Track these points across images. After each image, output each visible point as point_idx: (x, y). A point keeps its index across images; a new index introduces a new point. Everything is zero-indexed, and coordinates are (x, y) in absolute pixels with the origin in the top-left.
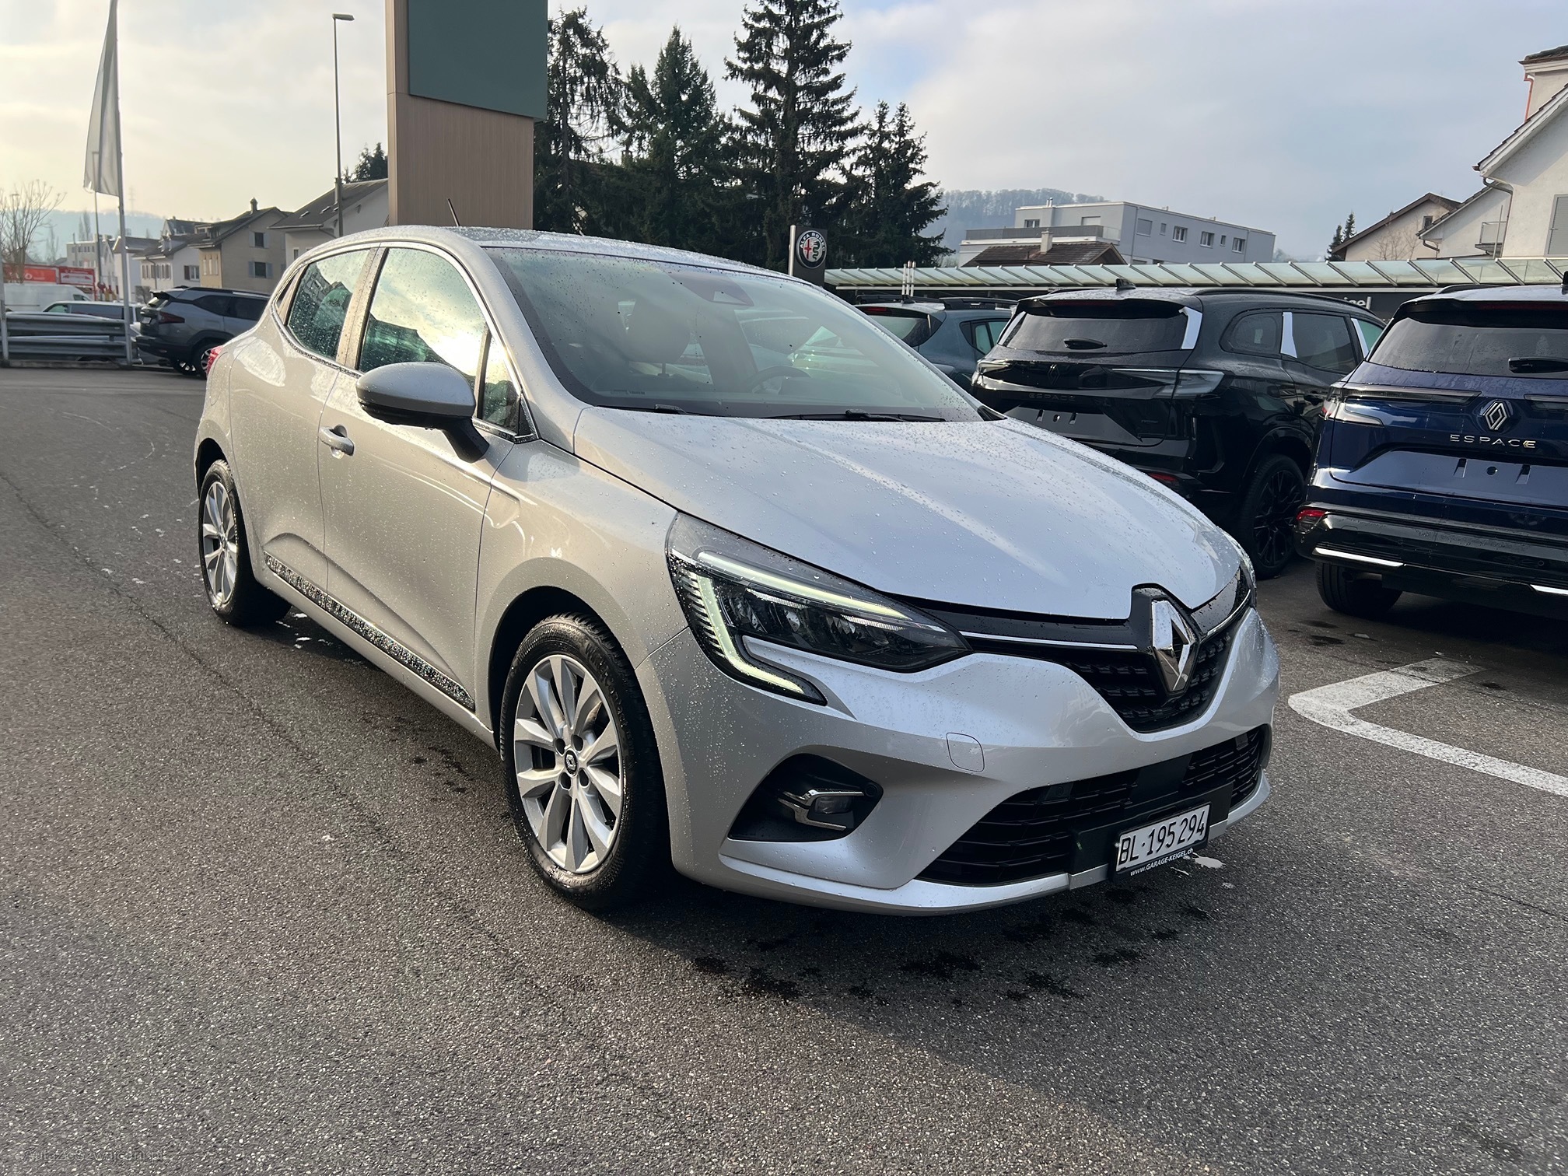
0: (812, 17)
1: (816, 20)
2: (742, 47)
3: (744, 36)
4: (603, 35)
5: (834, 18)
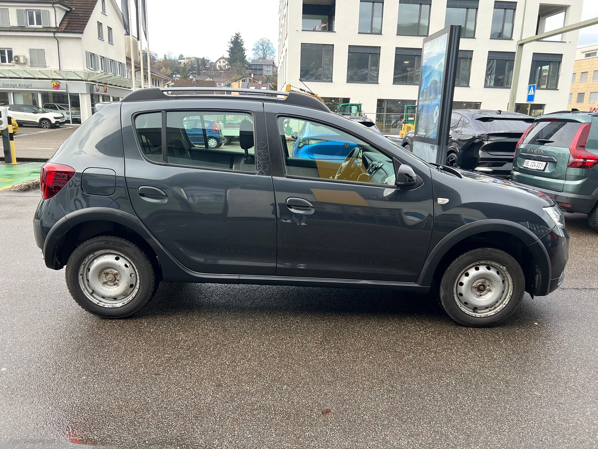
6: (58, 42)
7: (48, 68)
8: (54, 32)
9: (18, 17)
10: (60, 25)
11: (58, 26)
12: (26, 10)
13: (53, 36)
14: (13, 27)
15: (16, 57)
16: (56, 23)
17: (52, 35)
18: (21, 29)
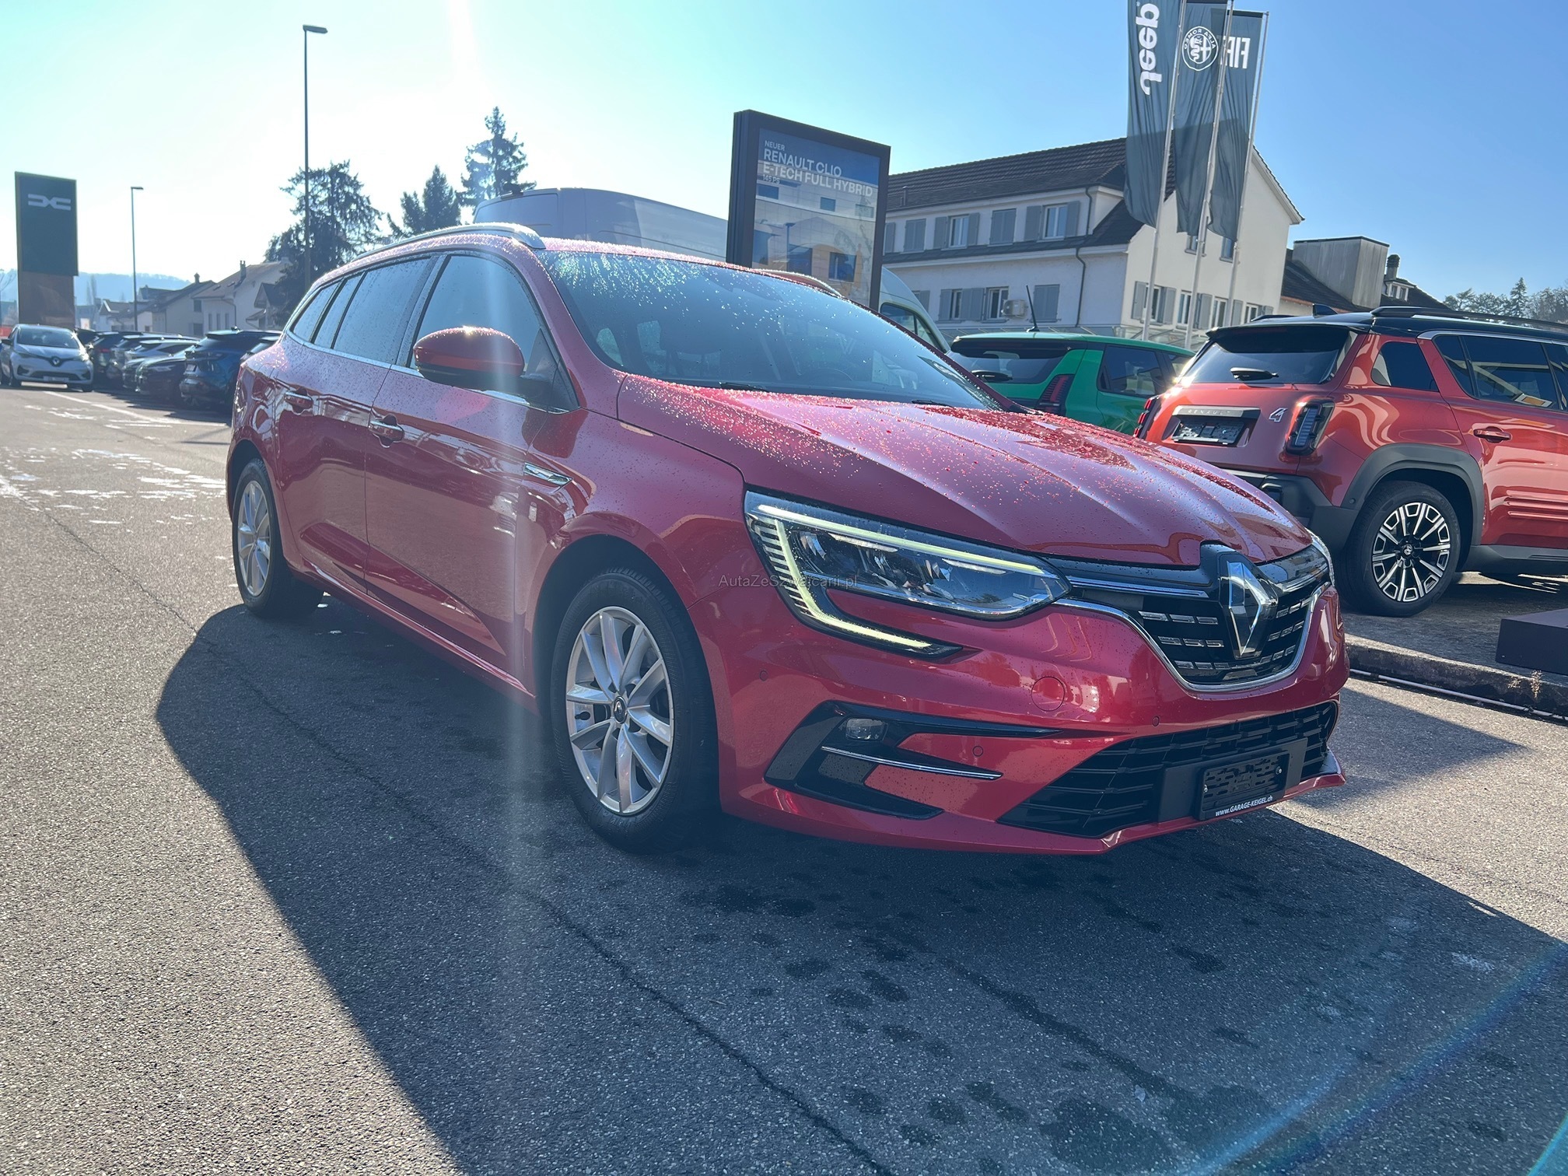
0: (510, 164)
1: (514, 166)
2: (465, 183)
3: (467, 176)
4: (357, 179)
5: (523, 166)
6: (1084, 267)
7: (1058, 323)
8: (1078, 248)
9: (1027, 221)
10: (1094, 231)
11: (1091, 232)
12: (1044, 206)
13: (1074, 254)
14: (1018, 244)
15: (1010, 303)
16: (1088, 227)
17: (1072, 252)
18: (1029, 246)
